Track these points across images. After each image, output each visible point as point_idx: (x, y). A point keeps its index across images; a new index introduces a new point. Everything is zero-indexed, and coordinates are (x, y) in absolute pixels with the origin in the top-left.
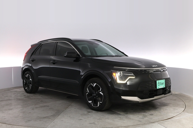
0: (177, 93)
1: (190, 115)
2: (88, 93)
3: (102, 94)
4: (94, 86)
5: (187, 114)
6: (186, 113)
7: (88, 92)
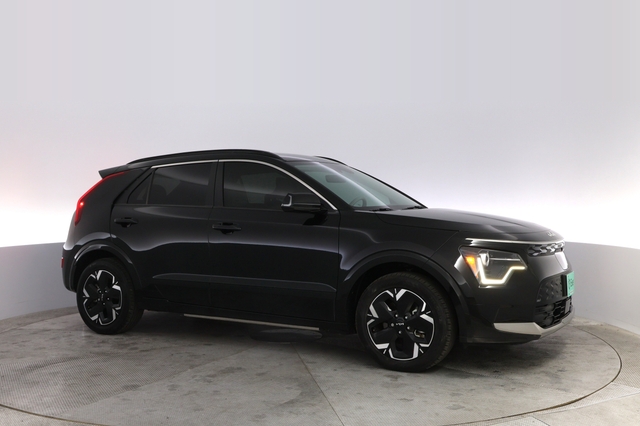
0: (593, 323)
1: (635, 390)
2: (372, 320)
3: (431, 320)
4: (398, 297)
5: (627, 388)
6: (622, 386)
7: (373, 318)
